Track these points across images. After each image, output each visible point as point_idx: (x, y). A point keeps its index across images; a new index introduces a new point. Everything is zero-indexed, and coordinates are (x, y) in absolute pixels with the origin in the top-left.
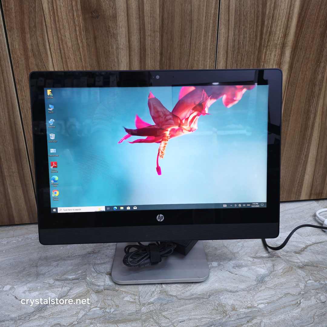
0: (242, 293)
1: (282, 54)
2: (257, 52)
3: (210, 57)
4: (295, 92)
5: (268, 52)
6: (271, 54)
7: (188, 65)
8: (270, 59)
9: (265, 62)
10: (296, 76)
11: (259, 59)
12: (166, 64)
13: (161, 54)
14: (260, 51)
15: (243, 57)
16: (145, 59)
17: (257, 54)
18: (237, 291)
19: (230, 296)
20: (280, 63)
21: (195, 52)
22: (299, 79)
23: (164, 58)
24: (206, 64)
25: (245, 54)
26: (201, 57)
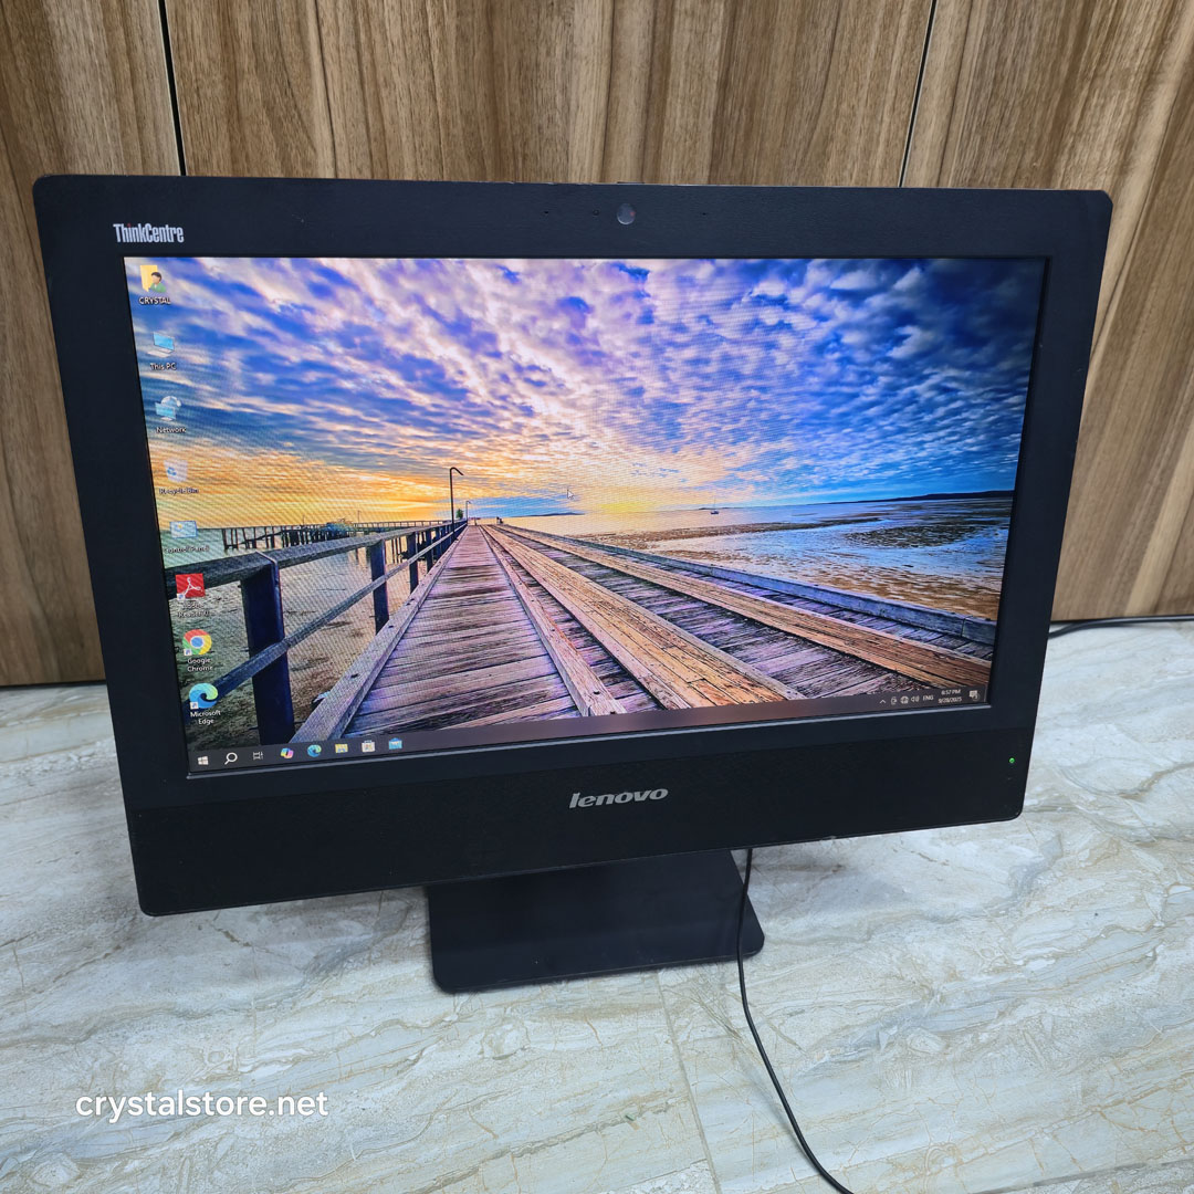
0: (969, 923)
1: (1142, 108)
2: (1057, 96)
3: (894, 104)
4: (1163, 248)
5: (1096, 98)
6: (1103, 106)
7: (813, 131)
8: (1097, 125)
9: (1080, 135)
10: (1176, 189)
11: (1061, 123)
12: (738, 125)
13: (724, 85)
14: (1068, 93)
15: (1007, 115)
16: (665, 101)
17: (1056, 103)
18: (954, 919)
19: (935, 932)
20: (1131, 142)
21: (843, 85)
22: (1184, 202)
23: (730, 101)
24: (877, 131)
25: (1017, 102)
26: (863, 102)
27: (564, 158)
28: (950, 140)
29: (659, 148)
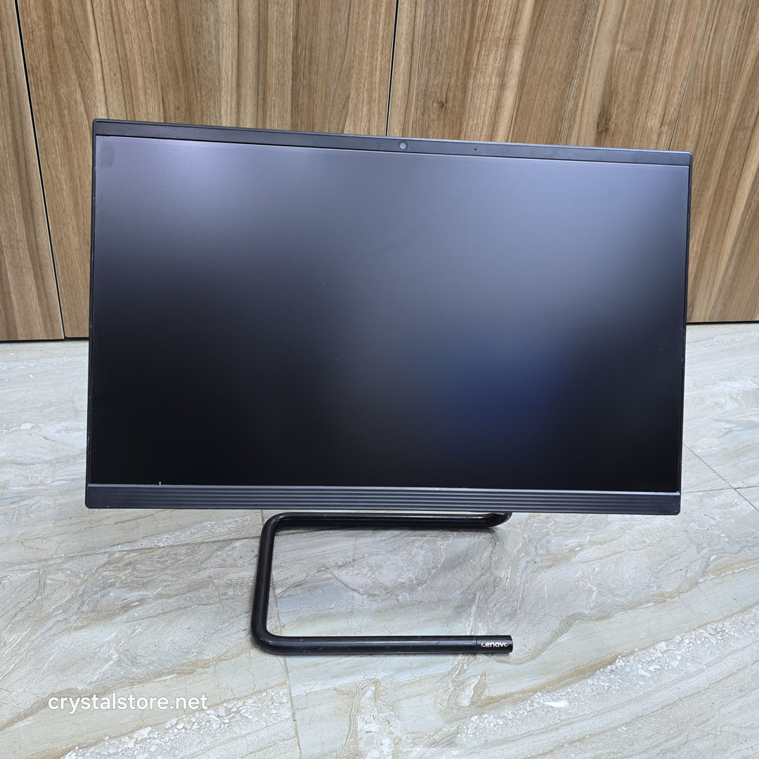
1: (507, 58)
2: (464, 50)
3: (382, 51)
4: (528, 129)
5: (484, 51)
6: (488, 55)
7: (343, 63)
8: (486, 65)
9: (478, 69)
10: (530, 99)
11: (467, 64)
12: (305, 59)
13: (296, 39)
14: (469, 48)
15: (440, 58)
16: (267, 45)
17: (464, 53)
20: (504, 74)
21: (356, 41)
22: (535, 105)
23: (300, 47)
24: (375, 64)
25: (444, 52)
26: (366, 49)
27: (218, 72)
28: (413, 70)
29: (265, 68)
